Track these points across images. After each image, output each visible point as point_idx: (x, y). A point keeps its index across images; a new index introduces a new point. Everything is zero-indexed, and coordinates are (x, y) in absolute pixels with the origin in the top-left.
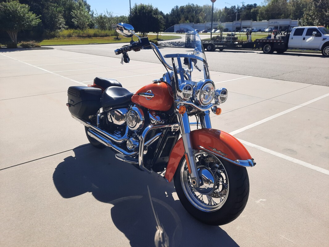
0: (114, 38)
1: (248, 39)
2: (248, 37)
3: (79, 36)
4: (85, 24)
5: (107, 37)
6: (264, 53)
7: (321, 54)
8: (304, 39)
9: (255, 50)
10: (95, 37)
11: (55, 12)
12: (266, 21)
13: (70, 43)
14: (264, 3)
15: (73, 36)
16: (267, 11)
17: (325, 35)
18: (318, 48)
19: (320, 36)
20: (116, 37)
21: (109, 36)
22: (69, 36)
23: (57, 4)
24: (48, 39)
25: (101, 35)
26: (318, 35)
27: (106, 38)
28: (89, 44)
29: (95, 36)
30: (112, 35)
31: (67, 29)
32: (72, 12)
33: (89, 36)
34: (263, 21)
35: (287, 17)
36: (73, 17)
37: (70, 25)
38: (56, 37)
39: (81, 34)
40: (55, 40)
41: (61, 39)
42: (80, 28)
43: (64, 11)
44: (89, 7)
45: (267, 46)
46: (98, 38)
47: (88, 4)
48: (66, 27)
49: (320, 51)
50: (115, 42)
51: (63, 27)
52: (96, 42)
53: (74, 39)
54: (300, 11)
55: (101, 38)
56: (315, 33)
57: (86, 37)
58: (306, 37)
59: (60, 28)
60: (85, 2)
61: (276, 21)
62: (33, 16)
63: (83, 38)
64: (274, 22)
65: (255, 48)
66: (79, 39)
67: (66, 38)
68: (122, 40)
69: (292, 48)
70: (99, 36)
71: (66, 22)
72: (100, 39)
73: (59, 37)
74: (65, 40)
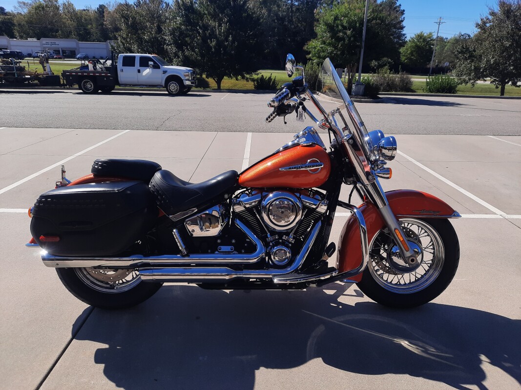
1: (45, 70)
2: (44, 67)
6: (85, 93)
7: (167, 92)
8: (139, 71)
9: (64, 89)
12: (35, 39)
14: (20, 9)
16: (30, 22)
17: (163, 66)
18: (160, 84)
19: (158, 67)
26: (156, 66)
34: (29, 39)
35: (67, 35)
45: (86, 82)
49: (164, 87)
54: (85, 29)
56: (151, 63)
58: (141, 68)
61: (53, 42)
64: (50, 42)
65: (64, 85)
69: (126, 85)
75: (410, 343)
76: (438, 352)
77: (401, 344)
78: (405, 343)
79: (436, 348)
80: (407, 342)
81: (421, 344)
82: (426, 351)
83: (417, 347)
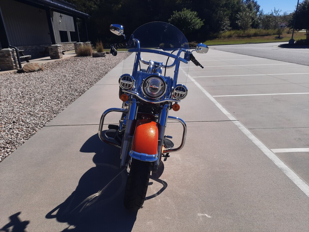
0: (275, 37)
3: (239, 37)
4: (248, 24)
5: (268, 36)
10: (255, 37)
11: (222, 15)
13: (229, 43)
15: (234, 36)
20: (278, 36)
21: (270, 35)
22: (230, 36)
23: (226, 8)
24: (211, 40)
25: (261, 35)
27: (266, 37)
28: (246, 43)
29: (255, 35)
30: (274, 34)
31: (230, 30)
32: (238, 14)
33: (249, 36)
36: (238, 19)
37: (234, 26)
38: (218, 38)
39: (241, 35)
40: (216, 41)
41: (221, 39)
42: (242, 29)
43: (231, 14)
44: (258, 8)
46: (257, 37)
47: (258, 4)
48: (229, 28)
50: (275, 41)
51: (226, 29)
52: (253, 42)
53: (234, 39)
55: (261, 37)
57: (245, 37)
59: (223, 30)
60: (256, 3)
62: (199, 21)
63: (242, 38)
66: (238, 39)
67: (226, 38)
68: (284, 39)
70: (259, 36)
71: (231, 24)
72: (259, 38)
73: (220, 37)
74: (225, 40)
75: (97, 197)
76: (85, 206)
77: (97, 193)
78: (97, 194)
79: (88, 207)
80: (97, 195)
81: (94, 201)
82: (88, 201)
83: (92, 199)
